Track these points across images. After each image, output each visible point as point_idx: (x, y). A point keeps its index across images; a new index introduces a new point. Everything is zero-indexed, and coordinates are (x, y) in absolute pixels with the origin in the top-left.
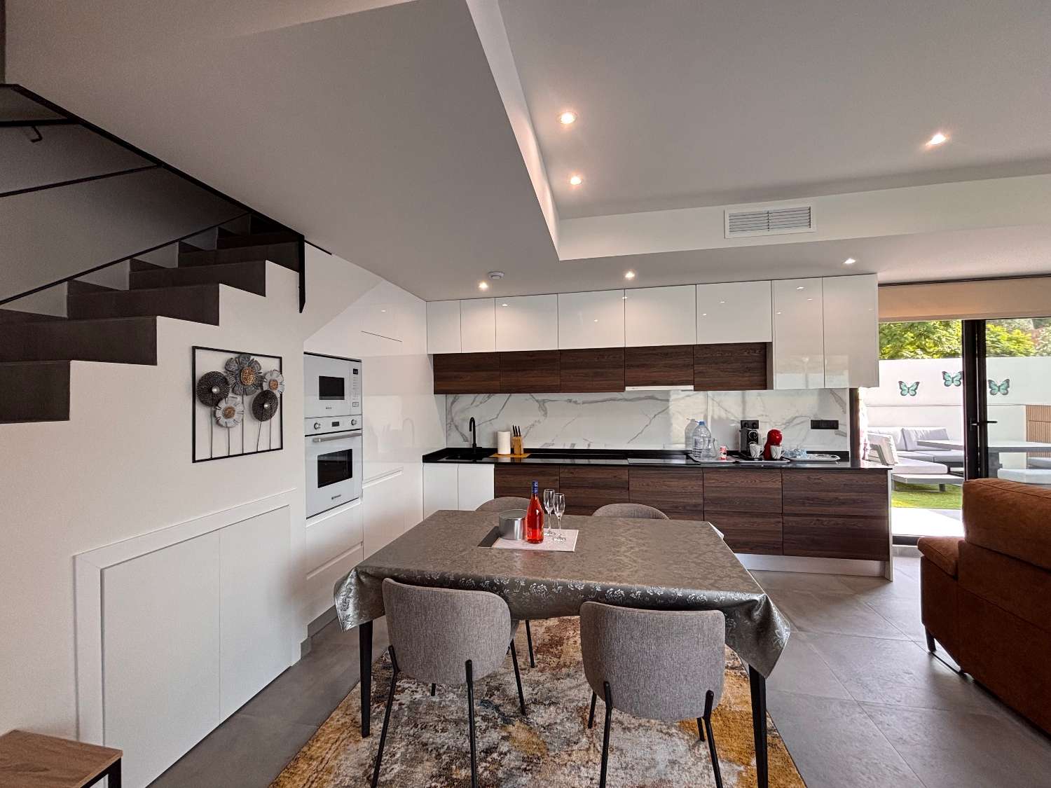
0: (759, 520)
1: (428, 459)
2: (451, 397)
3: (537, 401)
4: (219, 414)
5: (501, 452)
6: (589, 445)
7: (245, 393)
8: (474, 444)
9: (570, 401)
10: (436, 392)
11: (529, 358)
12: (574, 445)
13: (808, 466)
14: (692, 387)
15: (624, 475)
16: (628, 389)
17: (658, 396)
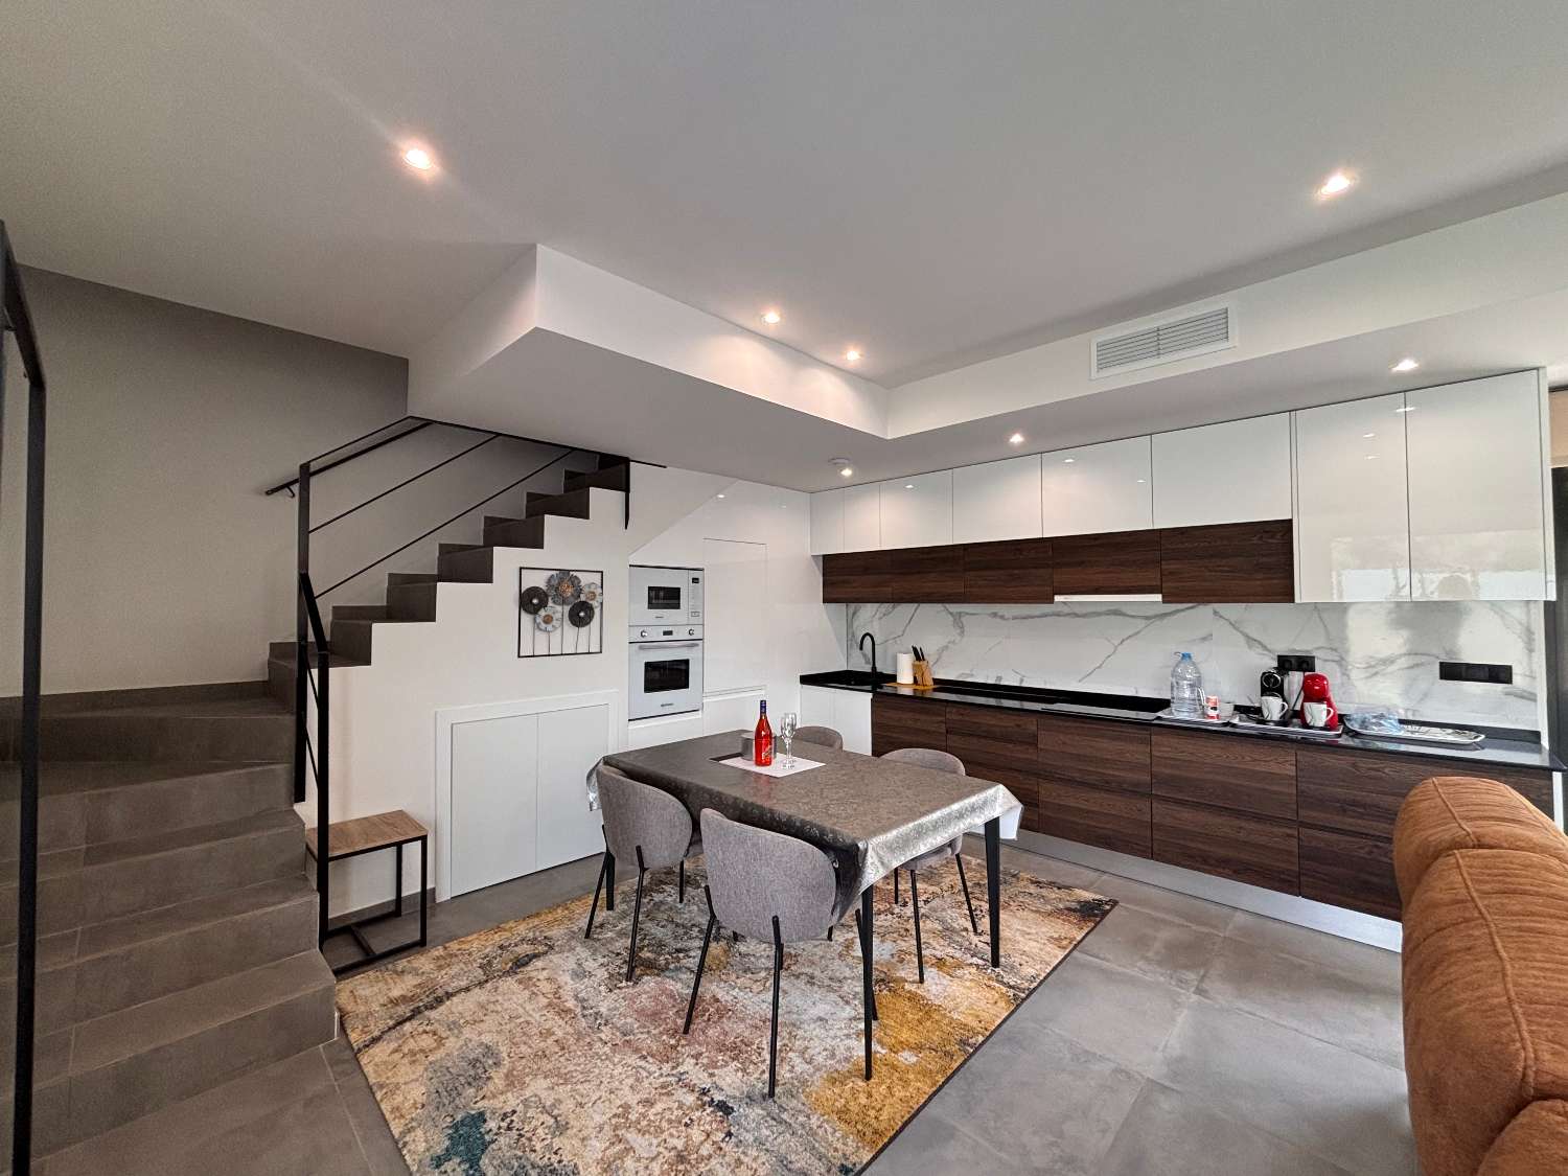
0: (1253, 826)
1: (806, 680)
2: (853, 606)
3: (951, 614)
4: (539, 620)
5: (900, 680)
6: (1022, 681)
7: (564, 602)
8: (874, 668)
9: (995, 615)
10: (825, 601)
11: (925, 556)
12: (1000, 678)
13: (1403, 748)
14: (1158, 597)
15: (1031, 725)
16: (1058, 598)
17: (1124, 609)
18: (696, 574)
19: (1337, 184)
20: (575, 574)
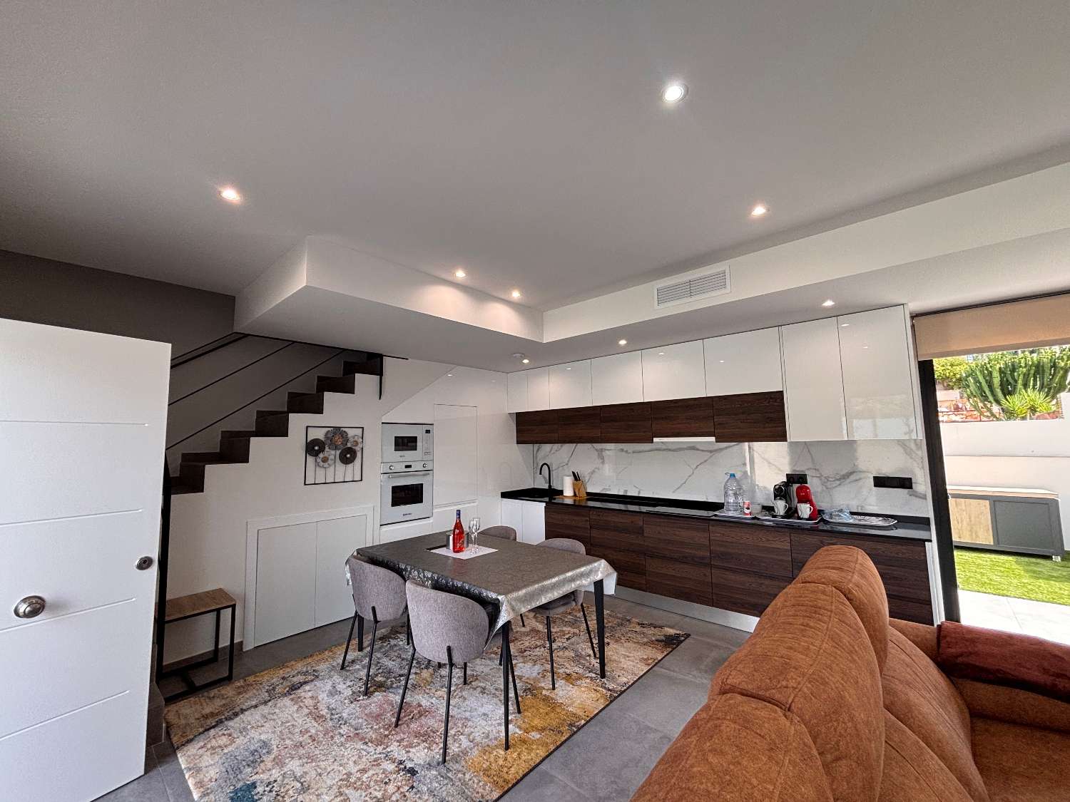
0: (767, 582)
1: (505, 495)
2: (536, 446)
3: (596, 450)
4: (319, 460)
5: (566, 494)
6: (639, 493)
7: (336, 448)
8: (550, 486)
9: (622, 450)
10: (518, 442)
11: (577, 413)
12: (626, 491)
14: (713, 439)
15: (639, 521)
16: (655, 440)
17: (698, 447)
18: (428, 428)
19: (759, 211)
20: (344, 429)
